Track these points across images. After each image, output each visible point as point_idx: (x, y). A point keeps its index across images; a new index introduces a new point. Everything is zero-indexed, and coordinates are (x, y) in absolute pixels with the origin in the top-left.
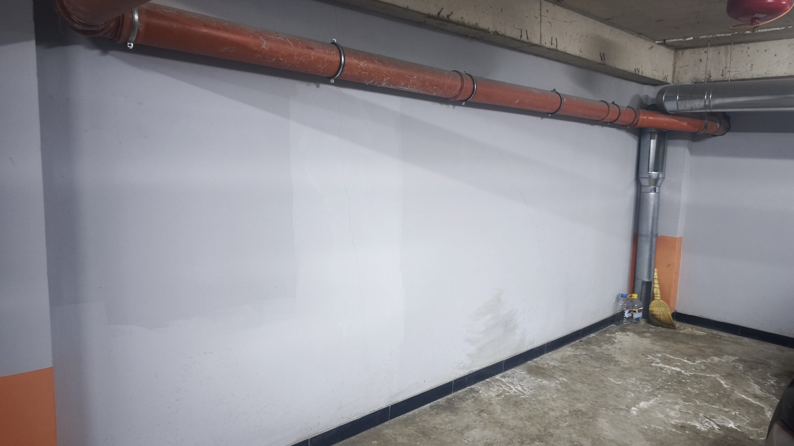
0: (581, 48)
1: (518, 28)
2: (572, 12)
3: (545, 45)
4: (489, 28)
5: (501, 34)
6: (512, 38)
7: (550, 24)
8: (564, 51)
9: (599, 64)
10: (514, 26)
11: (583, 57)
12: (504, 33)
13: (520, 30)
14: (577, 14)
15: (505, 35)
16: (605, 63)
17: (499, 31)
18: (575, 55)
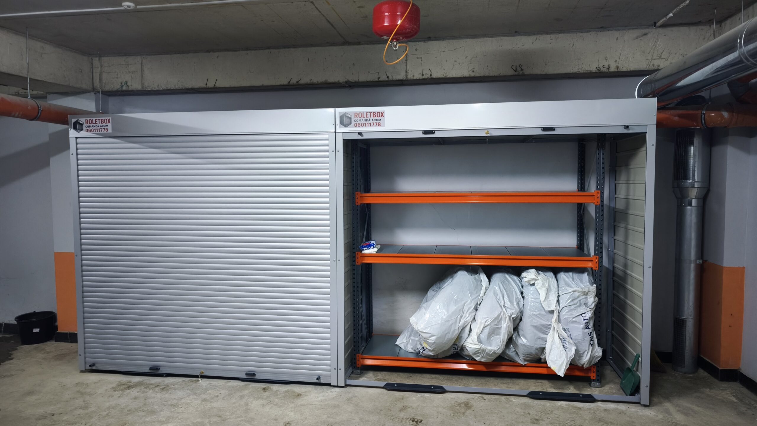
0: (474, 68)
1: (375, 72)
2: (456, 40)
3: (412, 78)
4: (339, 80)
5: (353, 81)
6: (368, 81)
7: (420, 60)
8: (444, 77)
9: (512, 76)
10: (369, 72)
11: (477, 75)
12: (357, 80)
13: (378, 73)
14: (465, 40)
15: (359, 81)
16: (524, 73)
17: (351, 80)
18: (462, 76)
